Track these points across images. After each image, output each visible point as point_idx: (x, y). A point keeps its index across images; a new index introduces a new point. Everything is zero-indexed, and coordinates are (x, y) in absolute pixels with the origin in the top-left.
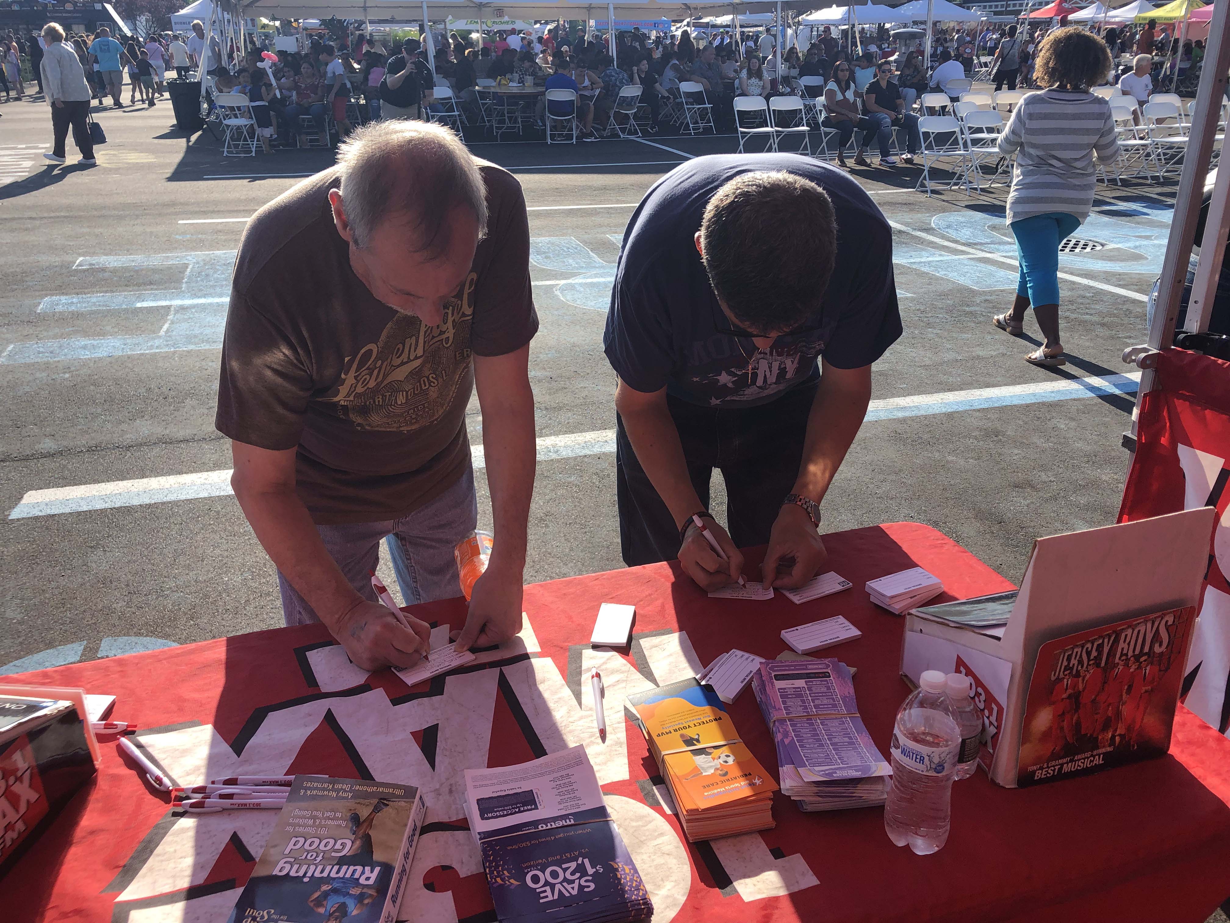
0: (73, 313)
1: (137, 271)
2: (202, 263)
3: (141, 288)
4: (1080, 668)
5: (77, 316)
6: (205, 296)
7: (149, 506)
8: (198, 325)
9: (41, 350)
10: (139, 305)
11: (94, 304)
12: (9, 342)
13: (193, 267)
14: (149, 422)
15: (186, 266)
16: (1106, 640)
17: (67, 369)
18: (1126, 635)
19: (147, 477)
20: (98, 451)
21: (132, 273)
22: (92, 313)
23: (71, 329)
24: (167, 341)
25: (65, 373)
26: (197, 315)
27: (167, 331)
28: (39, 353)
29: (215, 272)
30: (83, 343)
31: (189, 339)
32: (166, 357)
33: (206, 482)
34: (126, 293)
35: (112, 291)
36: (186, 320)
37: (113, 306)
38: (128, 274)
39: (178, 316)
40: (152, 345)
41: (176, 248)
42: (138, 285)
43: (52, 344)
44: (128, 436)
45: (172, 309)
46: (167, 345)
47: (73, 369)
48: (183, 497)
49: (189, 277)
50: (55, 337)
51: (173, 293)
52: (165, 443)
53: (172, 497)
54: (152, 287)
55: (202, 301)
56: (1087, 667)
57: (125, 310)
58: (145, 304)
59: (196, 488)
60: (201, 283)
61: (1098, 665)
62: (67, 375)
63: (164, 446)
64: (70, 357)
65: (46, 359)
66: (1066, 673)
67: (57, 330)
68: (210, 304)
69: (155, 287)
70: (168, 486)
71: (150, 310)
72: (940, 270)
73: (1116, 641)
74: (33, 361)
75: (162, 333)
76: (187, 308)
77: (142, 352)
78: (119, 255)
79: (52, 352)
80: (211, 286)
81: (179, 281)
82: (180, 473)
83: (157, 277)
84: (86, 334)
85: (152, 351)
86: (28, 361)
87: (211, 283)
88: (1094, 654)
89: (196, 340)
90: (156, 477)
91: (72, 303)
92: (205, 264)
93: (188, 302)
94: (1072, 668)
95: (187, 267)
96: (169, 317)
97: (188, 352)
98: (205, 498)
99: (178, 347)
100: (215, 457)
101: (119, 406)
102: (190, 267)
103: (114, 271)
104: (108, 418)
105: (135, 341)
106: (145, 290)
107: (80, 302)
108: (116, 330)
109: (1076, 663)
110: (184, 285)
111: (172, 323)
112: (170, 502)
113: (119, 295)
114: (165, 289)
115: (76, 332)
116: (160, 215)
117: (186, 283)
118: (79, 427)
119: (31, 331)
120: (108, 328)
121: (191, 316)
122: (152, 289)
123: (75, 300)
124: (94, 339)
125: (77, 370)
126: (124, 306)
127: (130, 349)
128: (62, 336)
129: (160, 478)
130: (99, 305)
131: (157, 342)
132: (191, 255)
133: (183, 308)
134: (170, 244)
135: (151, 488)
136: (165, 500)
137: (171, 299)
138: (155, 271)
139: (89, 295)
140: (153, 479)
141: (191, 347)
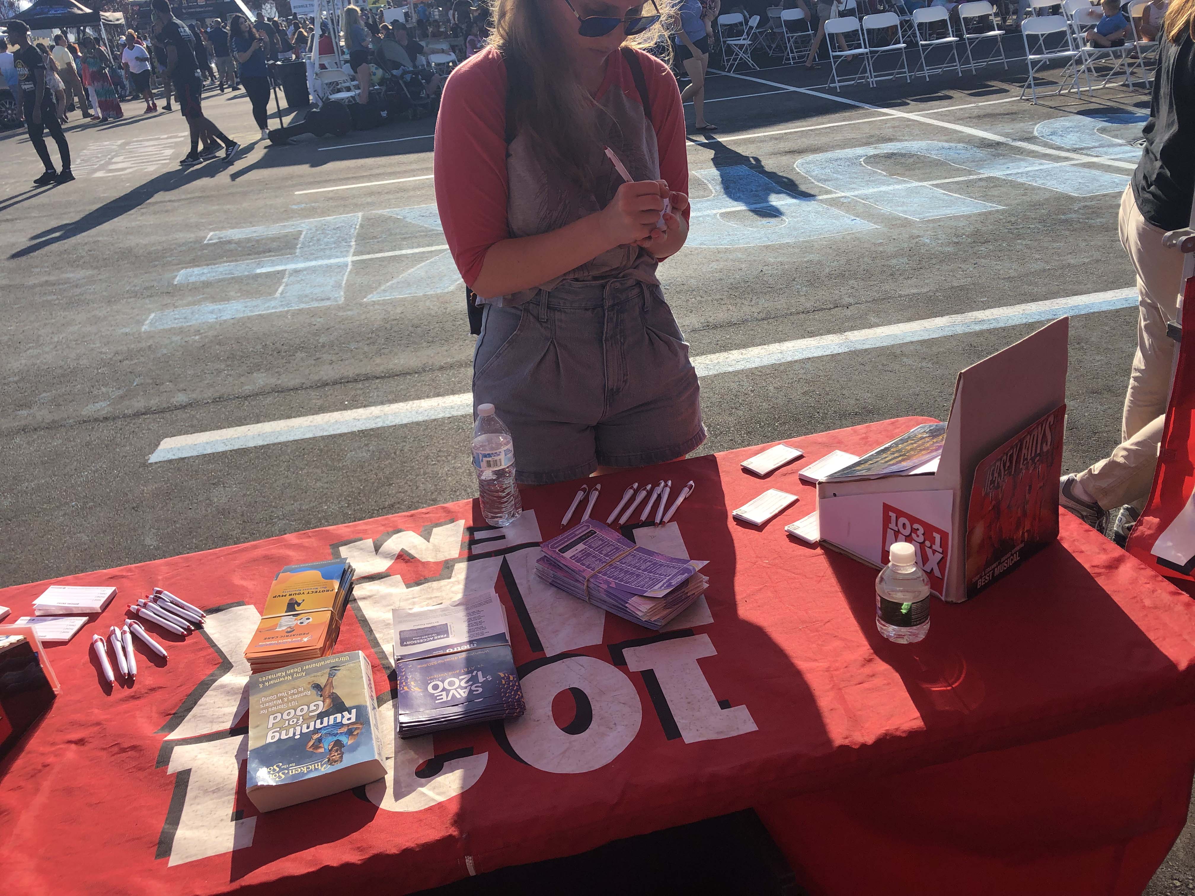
0: (203, 282)
1: (257, 241)
2: (314, 229)
3: (261, 255)
5: (207, 284)
6: (316, 259)
7: (263, 447)
8: (309, 285)
9: (177, 316)
10: (258, 271)
11: (221, 273)
12: (150, 311)
13: (307, 234)
14: (264, 375)
15: (300, 232)
17: (198, 332)
19: (261, 422)
20: (221, 402)
21: (254, 243)
22: (220, 281)
23: (201, 296)
24: (282, 302)
25: (195, 335)
26: (308, 277)
27: (281, 294)
28: (175, 319)
29: (325, 237)
30: (211, 308)
31: (301, 298)
32: (281, 316)
33: (312, 424)
34: (248, 261)
35: (237, 261)
36: (298, 282)
37: (237, 274)
38: (250, 244)
39: (292, 278)
40: (269, 307)
41: (292, 217)
42: (258, 253)
43: (186, 311)
44: (246, 387)
45: (287, 273)
46: (282, 305)
47: (202, 331)
48: (291, 438)
49: (303, 243)
50: (189, 304)
51: (288, 258)
52: (278, 392)
53: (282, 439)
54: (270, 254)
55: (313, 263)
57: (247, 276)
58: (264, 270)
59: (302, 430)
60: (313, 247)
62: (197, 337)
63: (276, 394)
64: (199, 321)
65: (180, 325)
67: (190, 299)
68: (320, 266)
69: (273, 254)
70: (279, 429)
71: (268, 275)
72: (1037, 179)
74: (169, 327)
75: (278, 295)
76: (300, 271)
77: (260, 313)
78: (243, 228)
79: (185, 318)
80: (322, 249)
81: (294, 247)
82: (289, 417)
83: (275, 245)
84: (213, 299)
85: (268, 312)
86: (166, 327)
87: (321, 247)
89: (307, 299)
90: (269, 421)
91: (203, 273)
92: (317, 230)
93: (301, 265)
95: (301, 234)
96: (284, 280)
97: (300, 310)
98: (310, 439)
99: (291, 306)
100: (319, 403)
101: (240, 362)
102: (304, 233)
103: (239, 242)
104: (230, 373)
105: (254, 303)
106: (265, 257)
107: (209, 272)
108: (239, 295)
110: (298, 251)
111: (287, 285)
112: (280, 443)
113: (243, 264)
114: (282, 255)
115: (205, 299)
116: (279, 188)
117: (300, 248)
118: (206, 382)
119: (169, 301)
120: (232, 293)
121: (303, 278)
122: (270, 256)
123: (205, 271)
124: (220, 304)
125: (206, 332)
126: (246, 273)
127: (250, 311)
128: (194, 303)
129: (272, 423)
130: (226, 274)
131: (273, 303)
132: (304, 223)
133: (296, 271)
134: (287, 214)
135: (265, 431)
136: (276, 441)
137: (286, 264)
138: (273, 239)
139: (217, 266)
140: (266, 424)
141: (302, 306)
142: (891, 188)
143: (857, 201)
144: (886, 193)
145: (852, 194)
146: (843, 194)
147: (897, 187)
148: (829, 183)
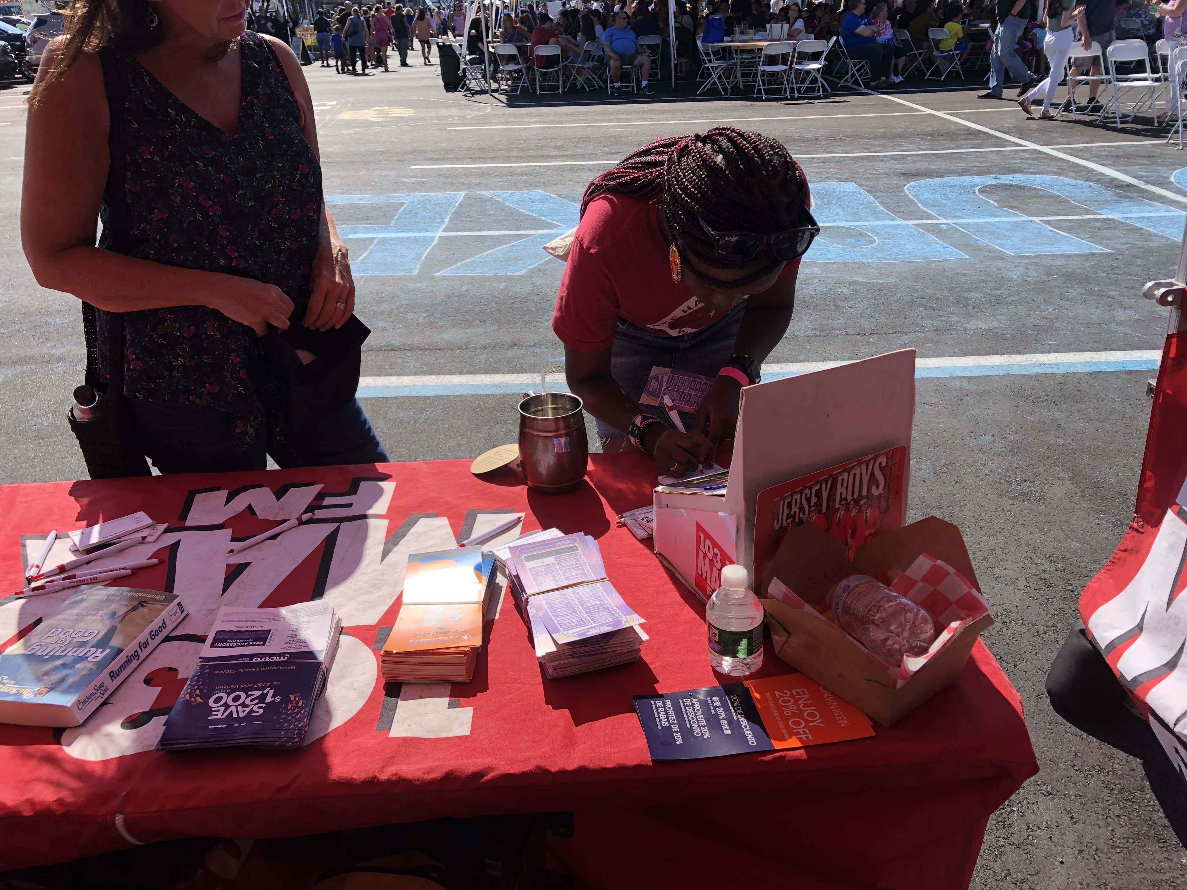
2: (419, 202)
3: (360, 223)
4: (801, 514)
13: (407, 206)
15: (402, 205)
16: (824, 485)
18: (843, 479)
21: (357, 210)
38: (353, 211)
39: (379, 246)
41: (402, 190)
45: (377, 240)
49: (401, 214)
51: (382, 227)
56: (809, 514)
58: (355, 236)
60: (409, 220)
61: (820, 511)
66: (789, 521)
69: (370, 222)
73: (834, 486)
76: (389, 240)
80: (416, 222)
81: (390, 217)
83: (374, 213)
87: (416, 220)
88: (814, 500)
93: (393, 235)
94: (794, 516)
109: (797, 510)
110: (394, 221)
117: (397, 219)
138: (375, 208)
142: (998, 219)
143: (957, 229)
144: (991, 224)
145: (955, 221)
146: (945, 221)
147: (1004, 219)
148: (935, 208)
